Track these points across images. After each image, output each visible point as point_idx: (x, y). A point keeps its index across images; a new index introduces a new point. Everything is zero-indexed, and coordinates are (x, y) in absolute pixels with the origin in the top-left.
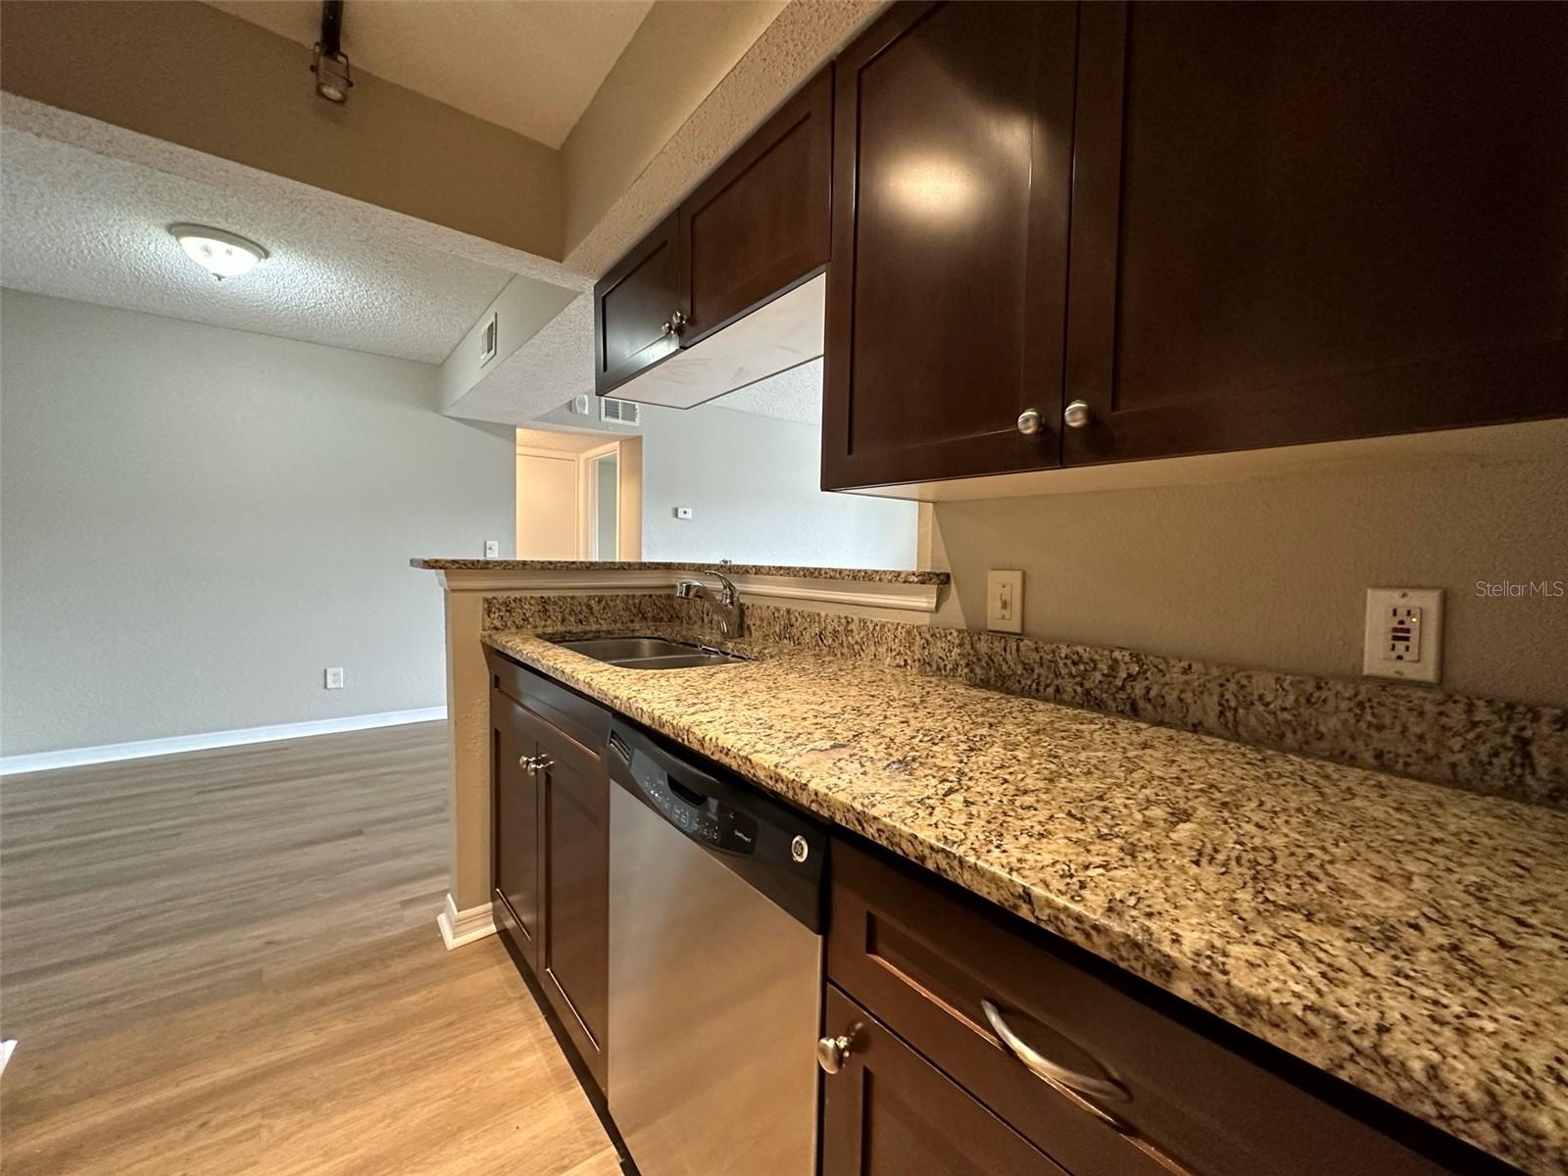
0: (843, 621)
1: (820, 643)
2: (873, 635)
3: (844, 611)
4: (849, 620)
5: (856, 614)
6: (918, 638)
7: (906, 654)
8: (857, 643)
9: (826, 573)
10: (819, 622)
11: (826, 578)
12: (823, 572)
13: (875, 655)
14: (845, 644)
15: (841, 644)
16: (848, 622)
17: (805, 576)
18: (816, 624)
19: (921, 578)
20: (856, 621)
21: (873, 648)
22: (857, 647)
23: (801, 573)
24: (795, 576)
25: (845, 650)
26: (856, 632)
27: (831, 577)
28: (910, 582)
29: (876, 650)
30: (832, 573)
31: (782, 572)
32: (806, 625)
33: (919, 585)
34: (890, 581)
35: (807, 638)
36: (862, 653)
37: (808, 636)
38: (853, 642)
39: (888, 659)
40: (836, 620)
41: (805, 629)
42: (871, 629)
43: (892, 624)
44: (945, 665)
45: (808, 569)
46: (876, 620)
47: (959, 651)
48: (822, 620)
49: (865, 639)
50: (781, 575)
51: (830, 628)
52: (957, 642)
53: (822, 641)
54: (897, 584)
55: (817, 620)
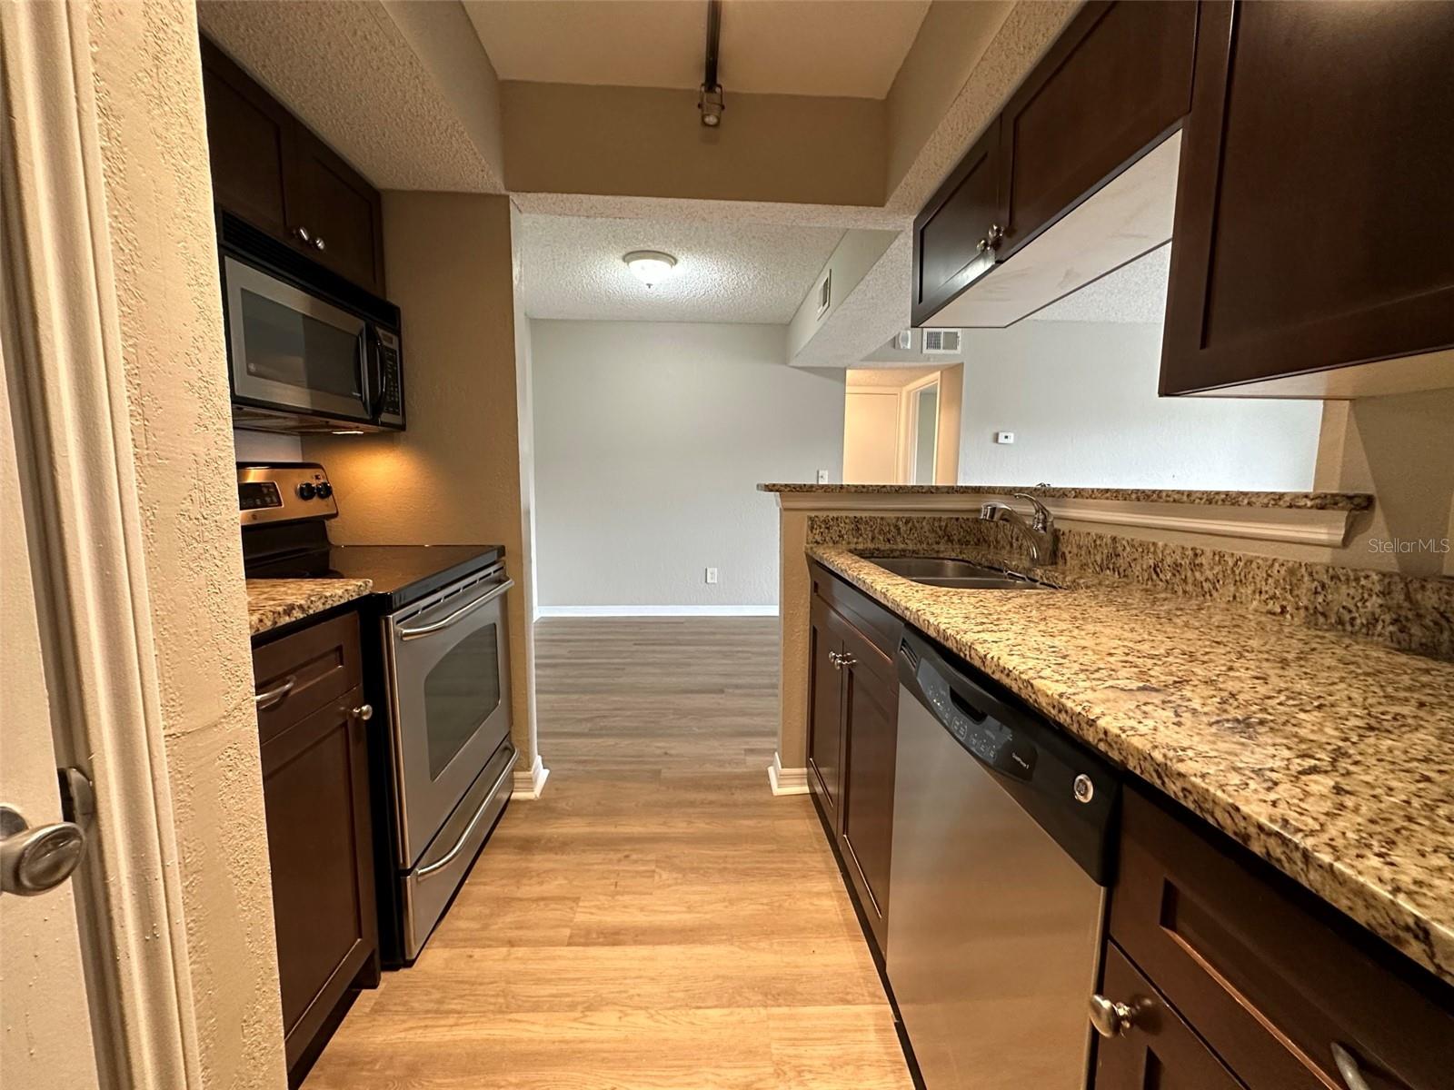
0: (1190, 553)
1: (1154, 577)
2: (1233, 572)
3: (1190, 542)
4: (1199, 552)
5: (1208, 546)
6: (1306, 578)
7: (1285, 599)
8: (1207, 580)
9: (1167, 496)
10: (1155, 552)
11: (1167, 502)
12: (1164, 494)
13: (1235, 597)
14: (1190, 580)
15: (1185, 581)
16: (1196, 555)
17: (1138, 499)
18: (1151, 555)
19: (1318, 501)
20: (1209, 554)
21: (1232, 588)
22: (1207, 586)
23: (1134, 496)
24: (1125, 500)
25: (1189, 588)
26: (1206, 566)
27: (1174, 501)
28: (1299, 507)
29: (1237, 590)
30: (1176, 496)
31: (1108, 495)
32: (1136, 555)
33: (1314, 511)
34: (1267, 505)
35: (1137, 569)
36: (1214, 592)
37: (1139, 568)
38: (1202, 579)
39: (1255, 603)
40: (1179, 552)
41: (1135, 560)
42: (1231, 564)
43: (1265, 560)
44: (1353, 619)
45: (1143, 491)
46: (1238, 553)
47: (1380, 601)
48: (1159, 551)
49: (1220, 576)
50: (1107, 498)
51: (1169, 560)
52: (1377, 588)
53: (1158, 575)
54: (1277, 509)
55: (1152, 549)
